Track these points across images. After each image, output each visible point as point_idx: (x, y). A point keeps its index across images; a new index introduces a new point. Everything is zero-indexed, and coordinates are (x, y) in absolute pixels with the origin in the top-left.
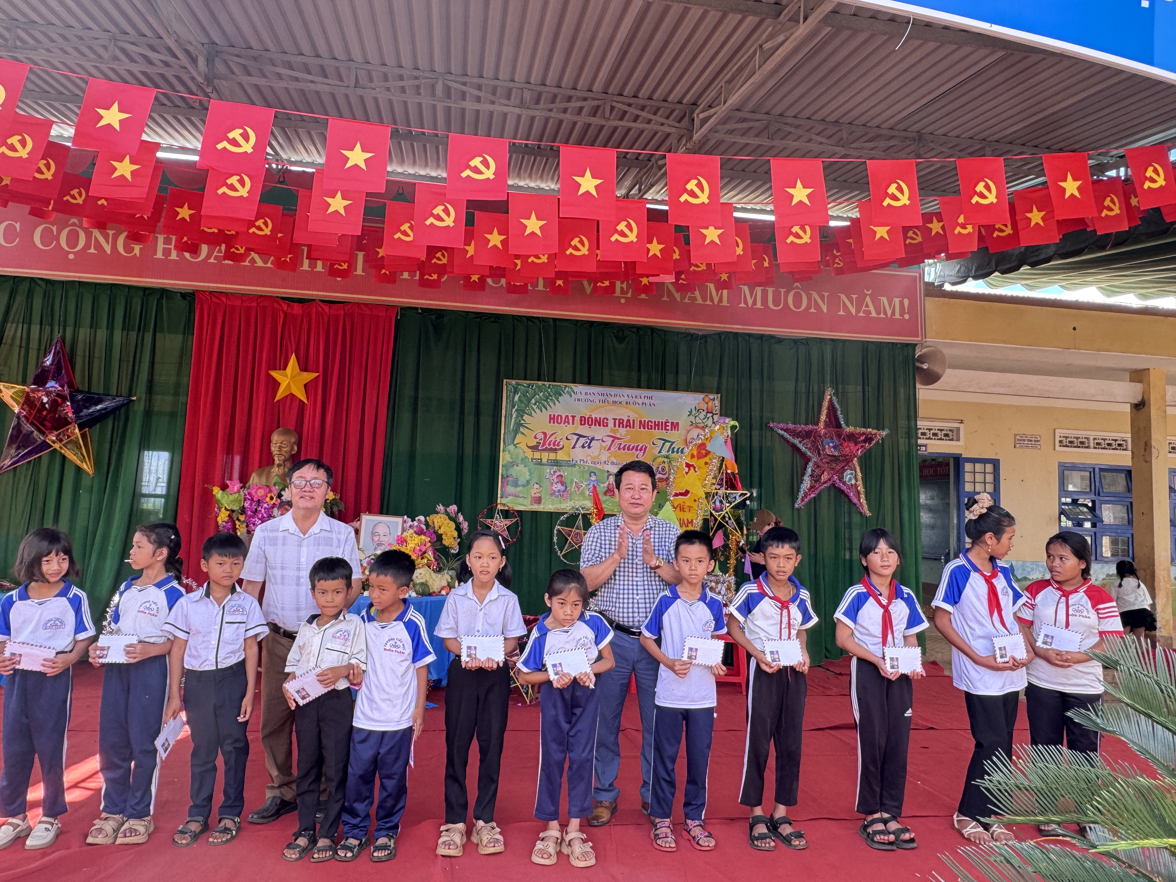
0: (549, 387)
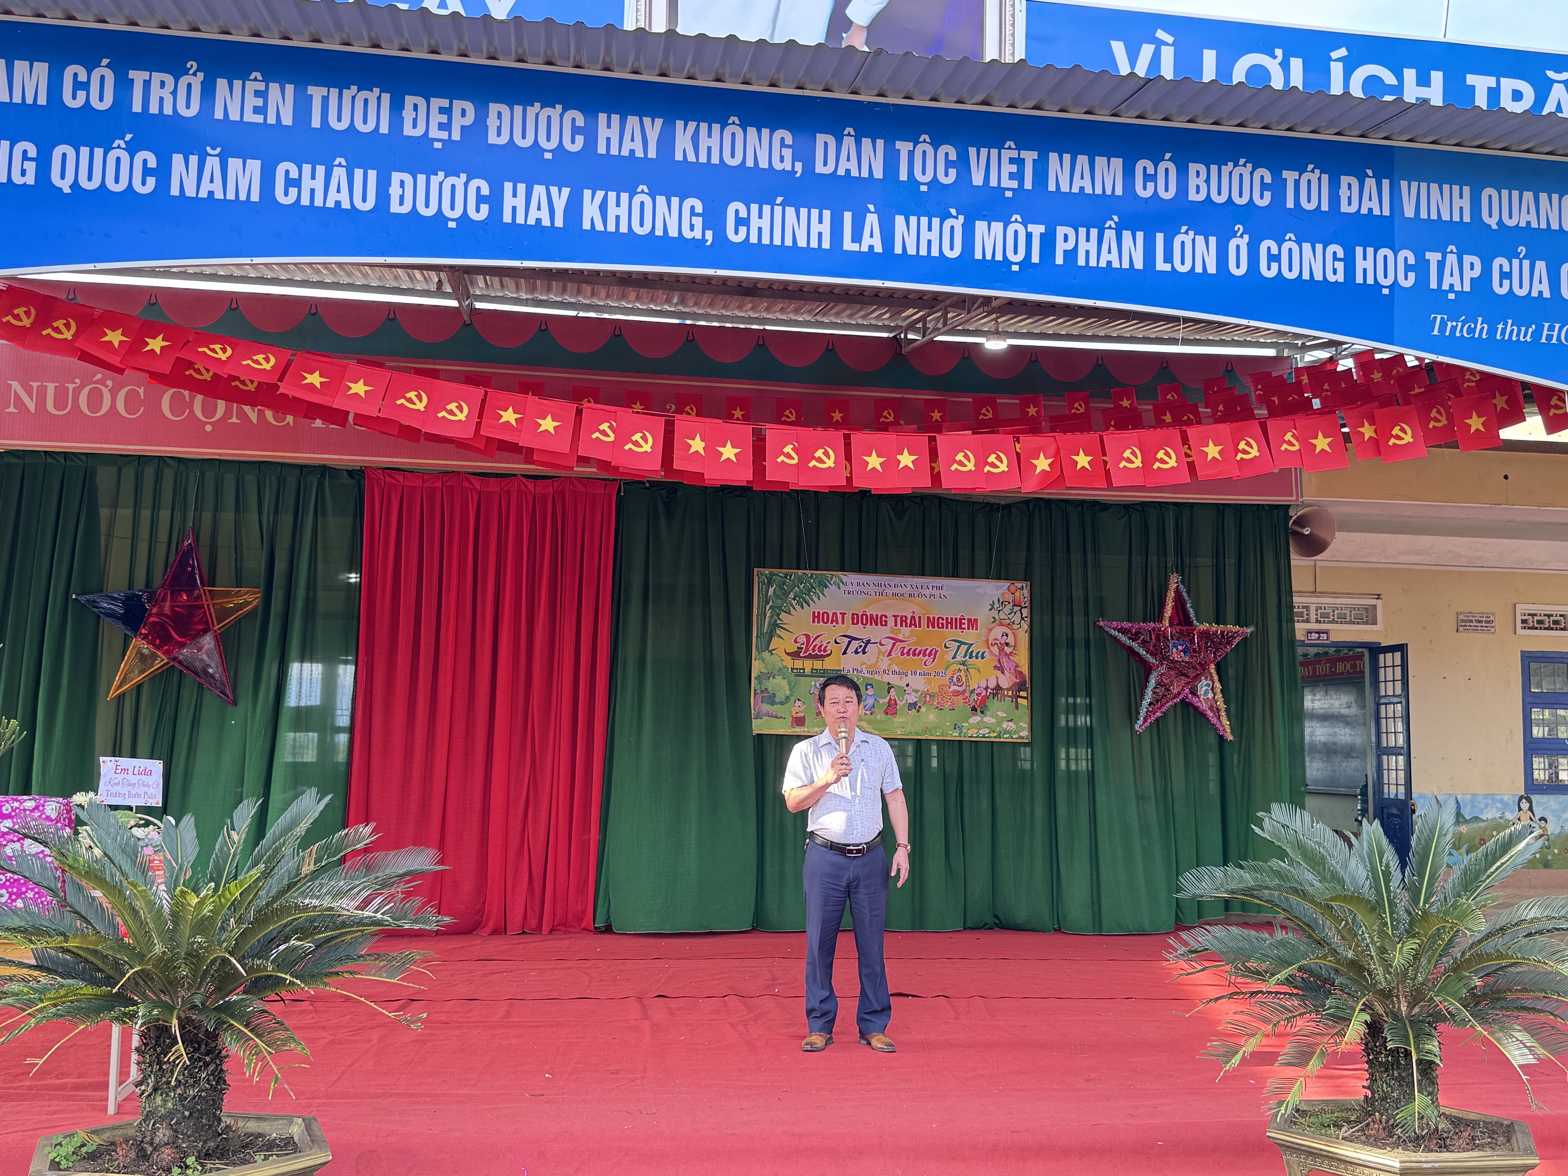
0: (811, 577)
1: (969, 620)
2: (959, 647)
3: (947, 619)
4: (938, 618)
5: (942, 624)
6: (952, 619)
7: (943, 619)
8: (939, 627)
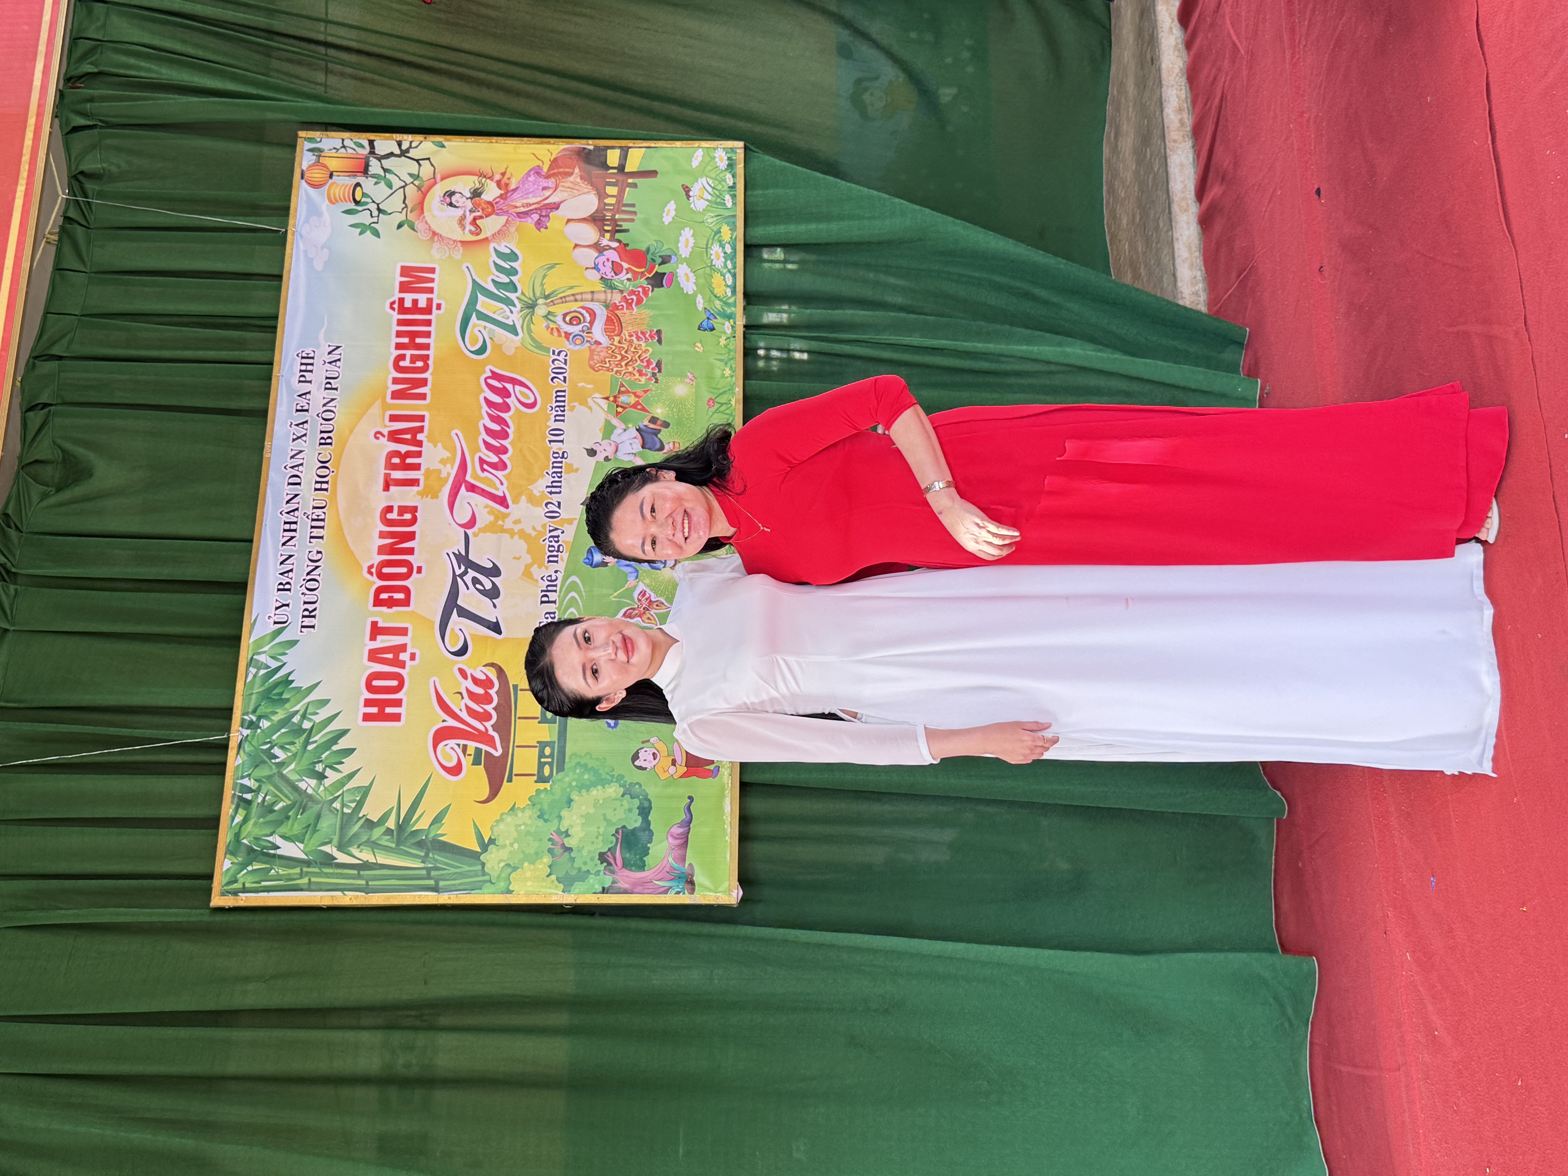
0: (252, 725)
1: (404, 288)
2: (482, 316)
3: (399, 346)
4: (398, 368)
5: (414, 359)
6: (399, 334)
7: (402, 357)
8: (425, 369)
